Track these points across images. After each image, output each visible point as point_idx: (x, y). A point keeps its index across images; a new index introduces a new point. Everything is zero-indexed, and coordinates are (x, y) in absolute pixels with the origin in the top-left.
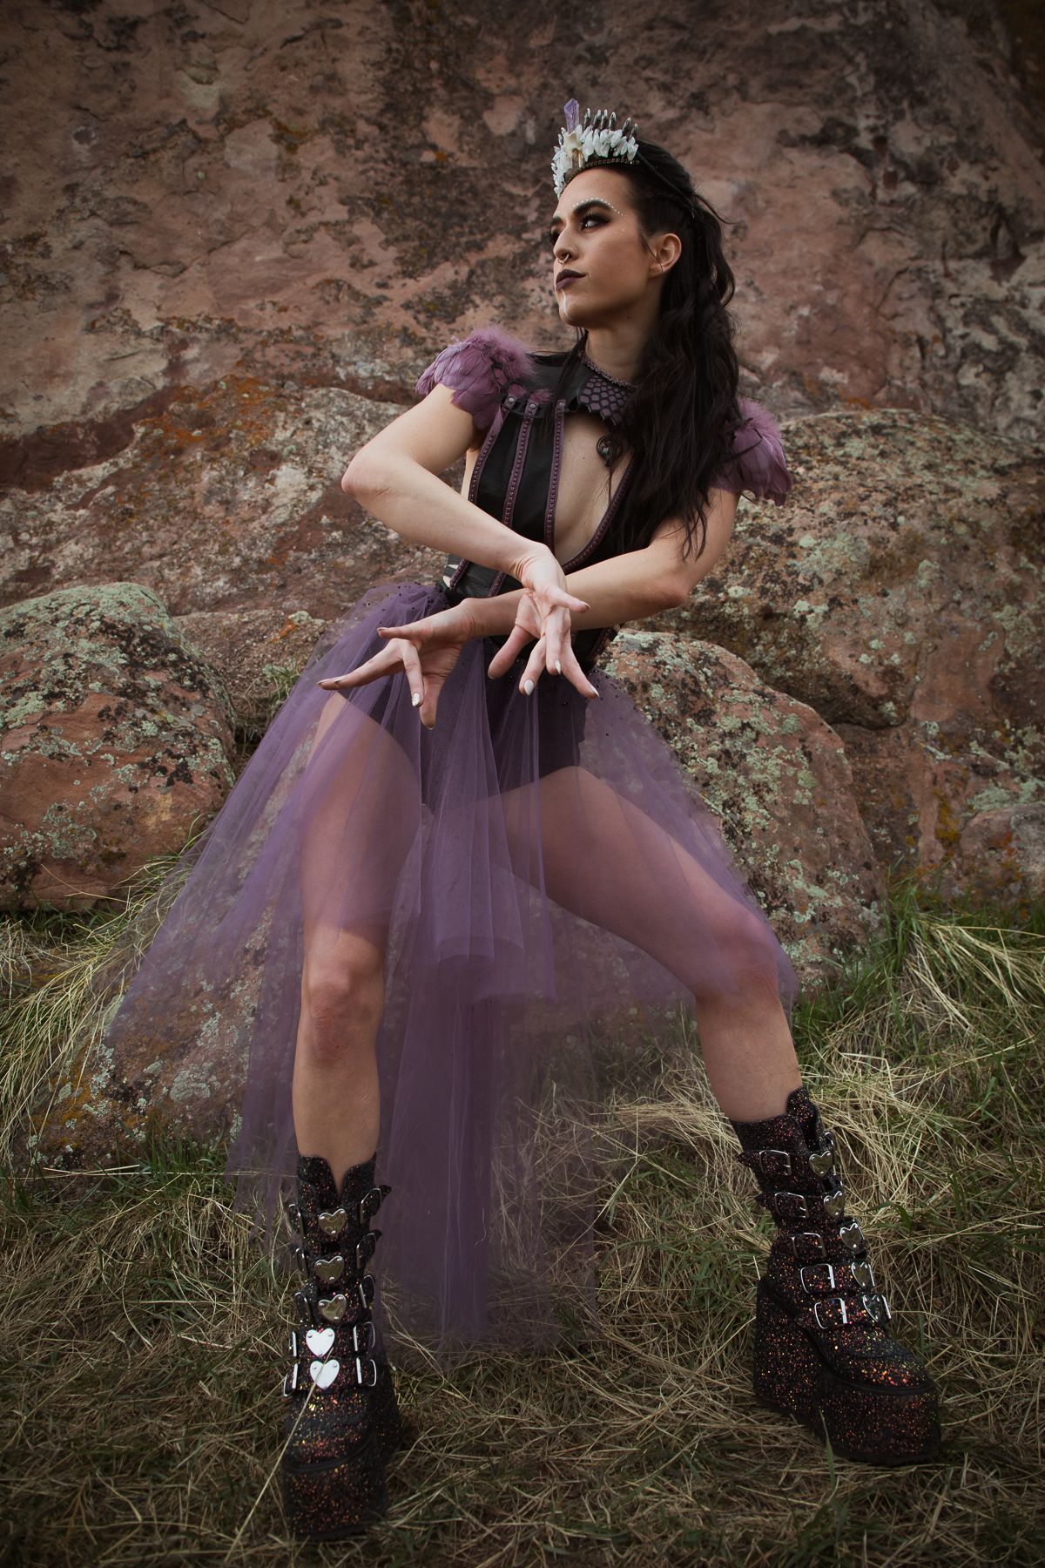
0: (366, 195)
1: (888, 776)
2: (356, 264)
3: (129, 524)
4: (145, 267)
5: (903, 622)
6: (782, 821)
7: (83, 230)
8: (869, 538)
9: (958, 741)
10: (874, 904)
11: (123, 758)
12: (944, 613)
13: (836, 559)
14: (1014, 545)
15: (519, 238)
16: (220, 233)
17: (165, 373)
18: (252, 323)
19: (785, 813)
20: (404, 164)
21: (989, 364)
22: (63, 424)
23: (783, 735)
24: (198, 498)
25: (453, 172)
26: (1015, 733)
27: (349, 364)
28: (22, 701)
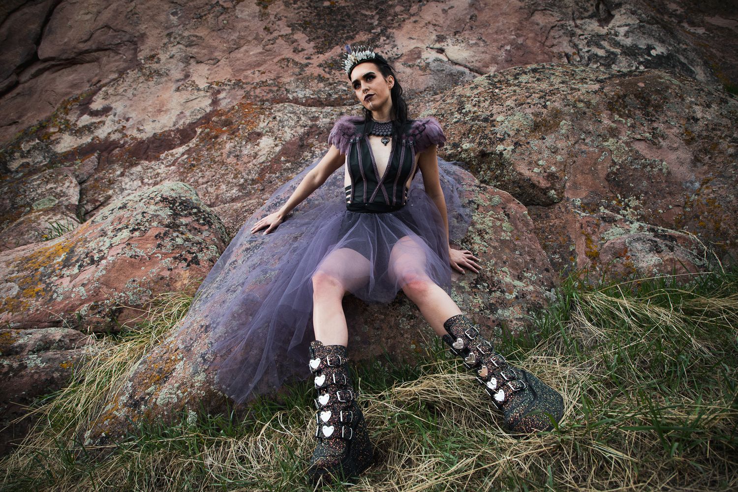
0: (299, 22)
1: (556, 228)
2: (296, 51)
3: (193, 170)
4: (201, 62)
5: (555, 151)
6: (495, 248)
7: (174, 50)
8: (532, 113)
9: (593, 207)
10: (553, 290)
11: (165, 255)
12: (576, 145)
13: (515, 125)
14: (610, 110)
15: (370, 32)
16: (234, 44)
17: (210, 105)
18: (249, 80)
19: (497, 244)
20: (316, 8)
21: (602, 62)
22: (165, 131)
23: (492, 206)
24: (224, 156)
25: (338, 8)
26: (624, 201)
27: (294, 92)
28: (120, 234)
